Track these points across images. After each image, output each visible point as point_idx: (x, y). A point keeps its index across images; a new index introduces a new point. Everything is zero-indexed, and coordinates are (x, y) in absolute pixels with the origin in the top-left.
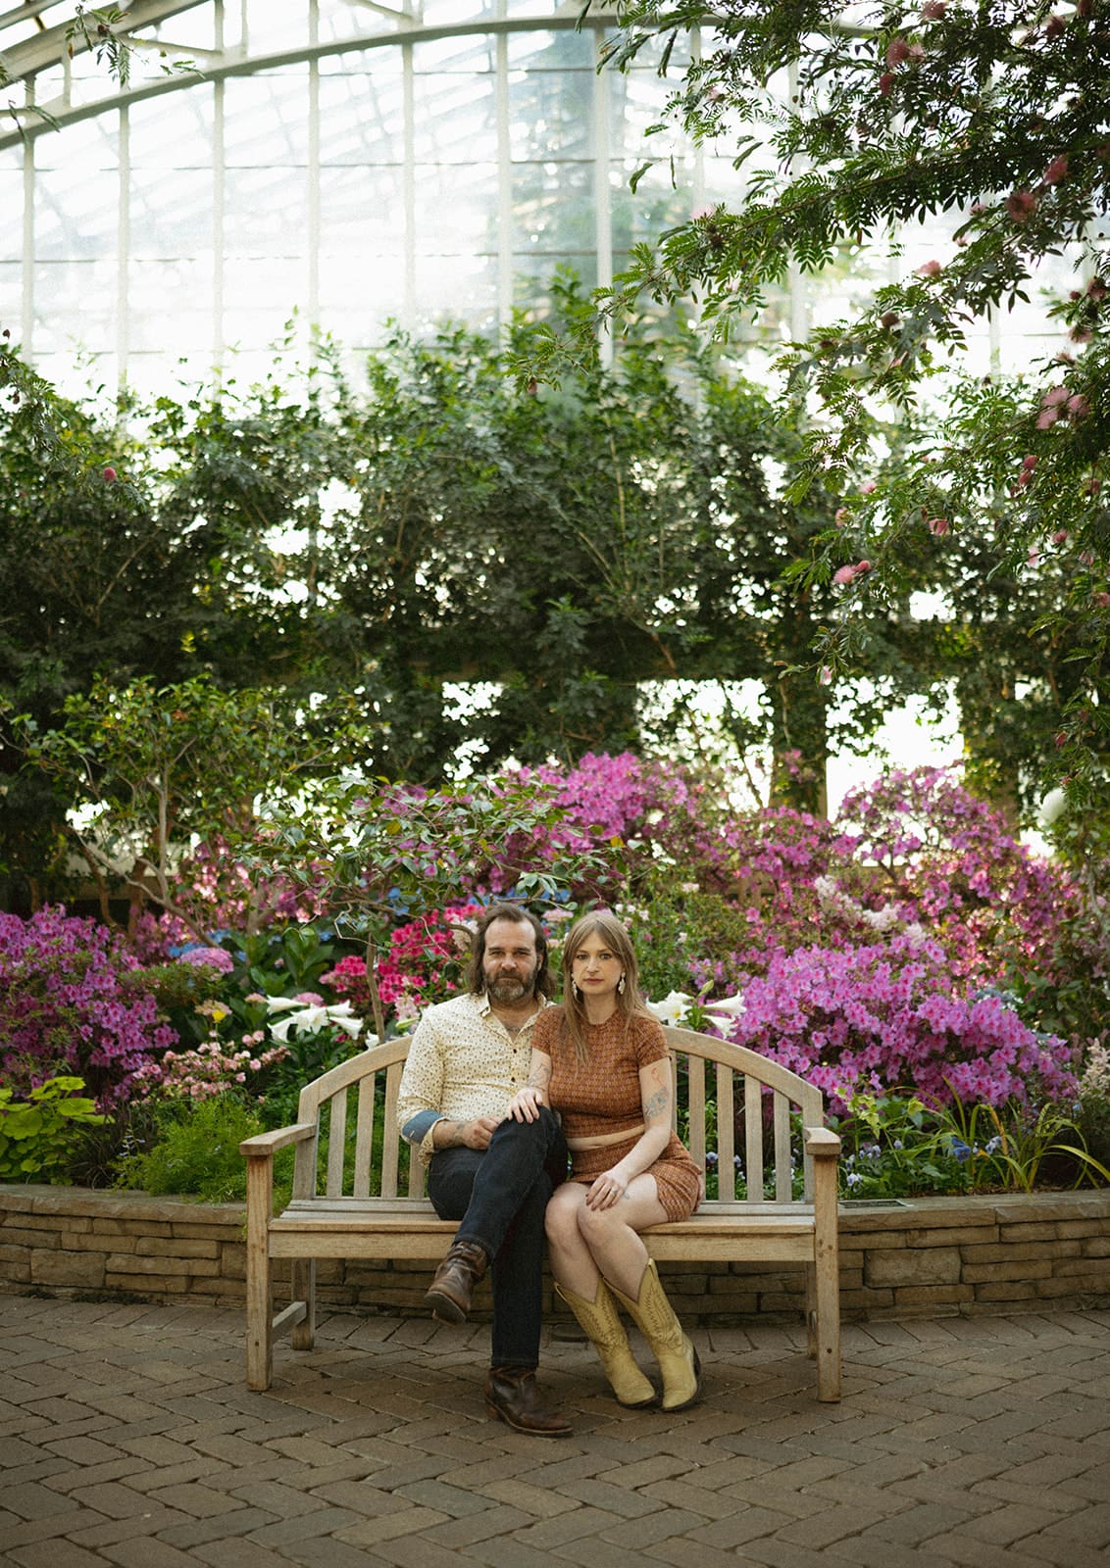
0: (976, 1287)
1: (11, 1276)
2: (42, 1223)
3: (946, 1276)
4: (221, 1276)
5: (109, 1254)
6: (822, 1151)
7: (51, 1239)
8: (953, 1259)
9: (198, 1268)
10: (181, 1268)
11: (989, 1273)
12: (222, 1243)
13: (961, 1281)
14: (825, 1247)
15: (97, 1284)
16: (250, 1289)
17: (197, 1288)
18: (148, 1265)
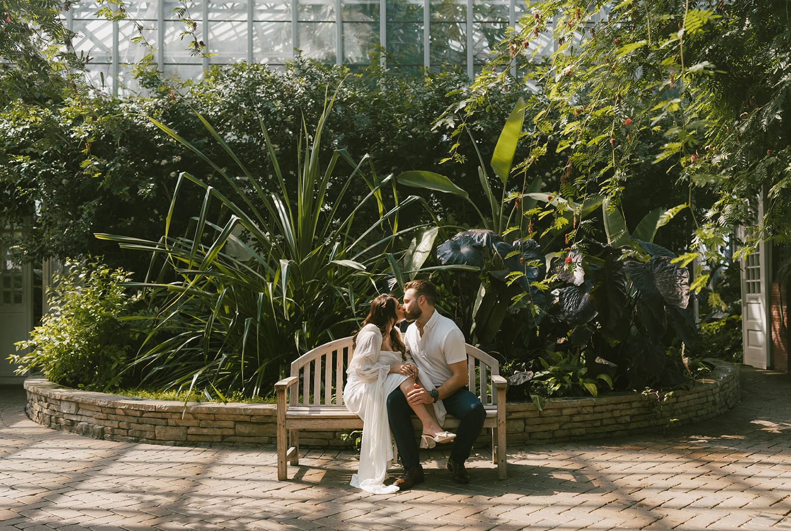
0: (531, 434)
1: (147, 437)
2: (159, 415)
3: (519, 430)
4: (235, 435)
5: (188, 427)
6: (500, 386)
7: (164, 422)
8: (522, 423)
9: (226, 432)
10: (219, 432)
11: (536, 429)
12: (236, 422)
13: (525, 431)
14: (501, 422)
15: (184, 439)
16: (278, 441)
17: (226, 440)
18: (205, 431)
